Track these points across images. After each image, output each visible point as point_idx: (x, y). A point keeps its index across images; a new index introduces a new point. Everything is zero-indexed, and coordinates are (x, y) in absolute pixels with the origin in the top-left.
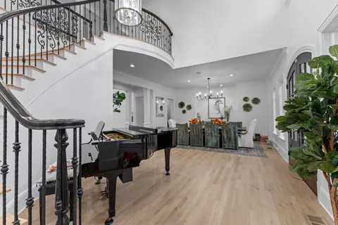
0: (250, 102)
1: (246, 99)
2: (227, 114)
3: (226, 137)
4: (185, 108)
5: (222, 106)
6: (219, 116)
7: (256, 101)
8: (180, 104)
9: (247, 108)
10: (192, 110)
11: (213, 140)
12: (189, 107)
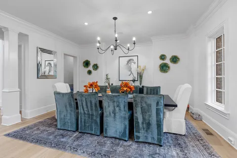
0: (167, 61)
1: (163, 57)
2: (140, 76)
3: (140, 120)
4: (91, 68)
5: (134, 67)
6: (131, 78)
7: (175, 59)
8: (84, 62)
9: (164, 68)
10: (99, 70)
11: (116, 125)
12: (96, 67)
